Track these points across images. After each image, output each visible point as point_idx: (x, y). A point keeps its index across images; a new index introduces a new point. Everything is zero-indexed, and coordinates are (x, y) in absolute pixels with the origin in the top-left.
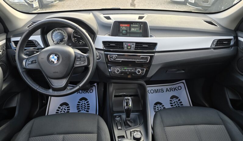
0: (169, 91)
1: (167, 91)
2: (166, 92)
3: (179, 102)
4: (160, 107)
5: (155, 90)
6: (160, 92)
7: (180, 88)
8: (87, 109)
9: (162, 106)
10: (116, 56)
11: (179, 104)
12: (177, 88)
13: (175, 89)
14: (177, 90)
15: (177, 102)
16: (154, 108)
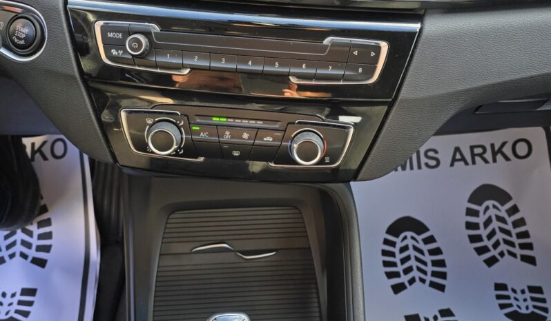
0: (468, 158)
1: (456, 164)
2: (452, 165)
3: (510, 220)
4: (415, 248)
6: (419, 167)
7: (522, 149)
8: (39, 249)
9: (427, 241)
10: (147, 34)
11: (508, 233)
12: (507, 150)
13: (500, 151)
14: (507, 159)
15: (500, 219)
16: (385, 253)
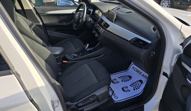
0: (144, 76)
2: (141, 75)
5: (138, 70)
6: (138, 73)
15: (139, 85)
